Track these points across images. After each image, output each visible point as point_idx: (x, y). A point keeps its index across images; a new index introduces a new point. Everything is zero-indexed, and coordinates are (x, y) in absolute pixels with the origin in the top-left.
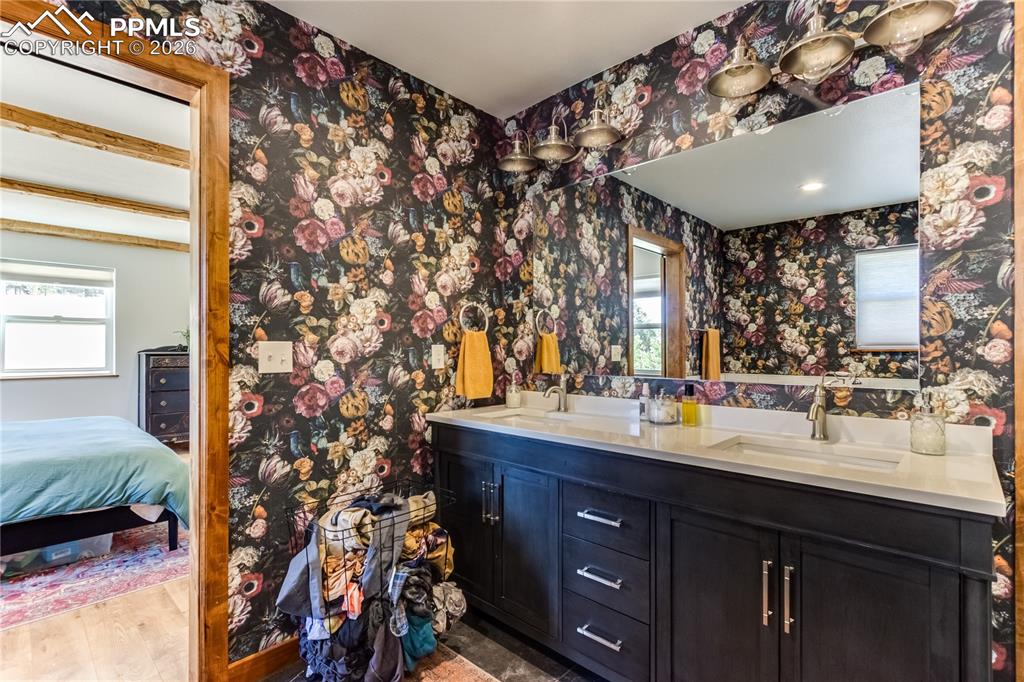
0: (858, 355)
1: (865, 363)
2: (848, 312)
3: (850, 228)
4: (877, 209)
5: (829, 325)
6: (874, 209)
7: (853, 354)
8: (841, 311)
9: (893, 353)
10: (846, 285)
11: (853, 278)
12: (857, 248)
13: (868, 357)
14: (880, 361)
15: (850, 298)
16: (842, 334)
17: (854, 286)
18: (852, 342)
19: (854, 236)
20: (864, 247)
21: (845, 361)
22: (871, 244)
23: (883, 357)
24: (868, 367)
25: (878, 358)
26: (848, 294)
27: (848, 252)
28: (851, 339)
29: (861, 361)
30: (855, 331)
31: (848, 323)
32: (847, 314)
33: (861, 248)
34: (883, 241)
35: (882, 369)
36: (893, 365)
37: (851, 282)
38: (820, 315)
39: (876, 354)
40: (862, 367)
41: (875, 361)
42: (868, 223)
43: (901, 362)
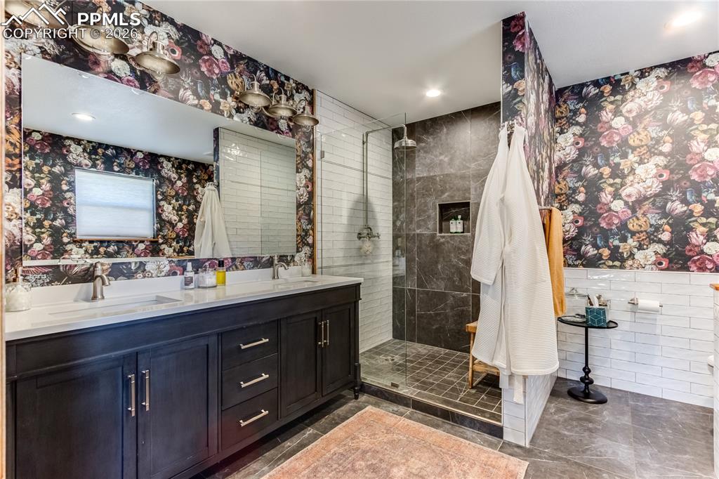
0: (79, 243)
1: (84, 248)
2: (71, 211)
3: (71, 149)
4: (91, 142)
5: (54, 219)
6: (89, 142)
7: (75, 242)
8: (65, 210)
9: (102, 242)
10: (68, 191)
11: (74, 187)
12: (77, 165)
13: (86, 244)
14: (94, 247)
15: (72, 201)
16: (66, 227)
17: (74, 193)
18: (74, 234)
19: (75, 156)
20: (82, 167)
21: (69, 247)
22: (87, 165)
23: (95, 244)
24: (86, 251)
25: (92, 245)
26: (70, 198)
27: (70, 167)
28: (73, 232)
29: (81, 247)
30: (75, 226)
31: (70, 219)
32: (70, 212)
33: (79, 166)
34: (94, 166)
35: (96, 252)
36: (102, 250)
37: (72, 190)
38: (46, 212)
39: (91, 242)
40: (82, 251)
41: (91, 247)
42: (84, 150)
43: (107, 247)
